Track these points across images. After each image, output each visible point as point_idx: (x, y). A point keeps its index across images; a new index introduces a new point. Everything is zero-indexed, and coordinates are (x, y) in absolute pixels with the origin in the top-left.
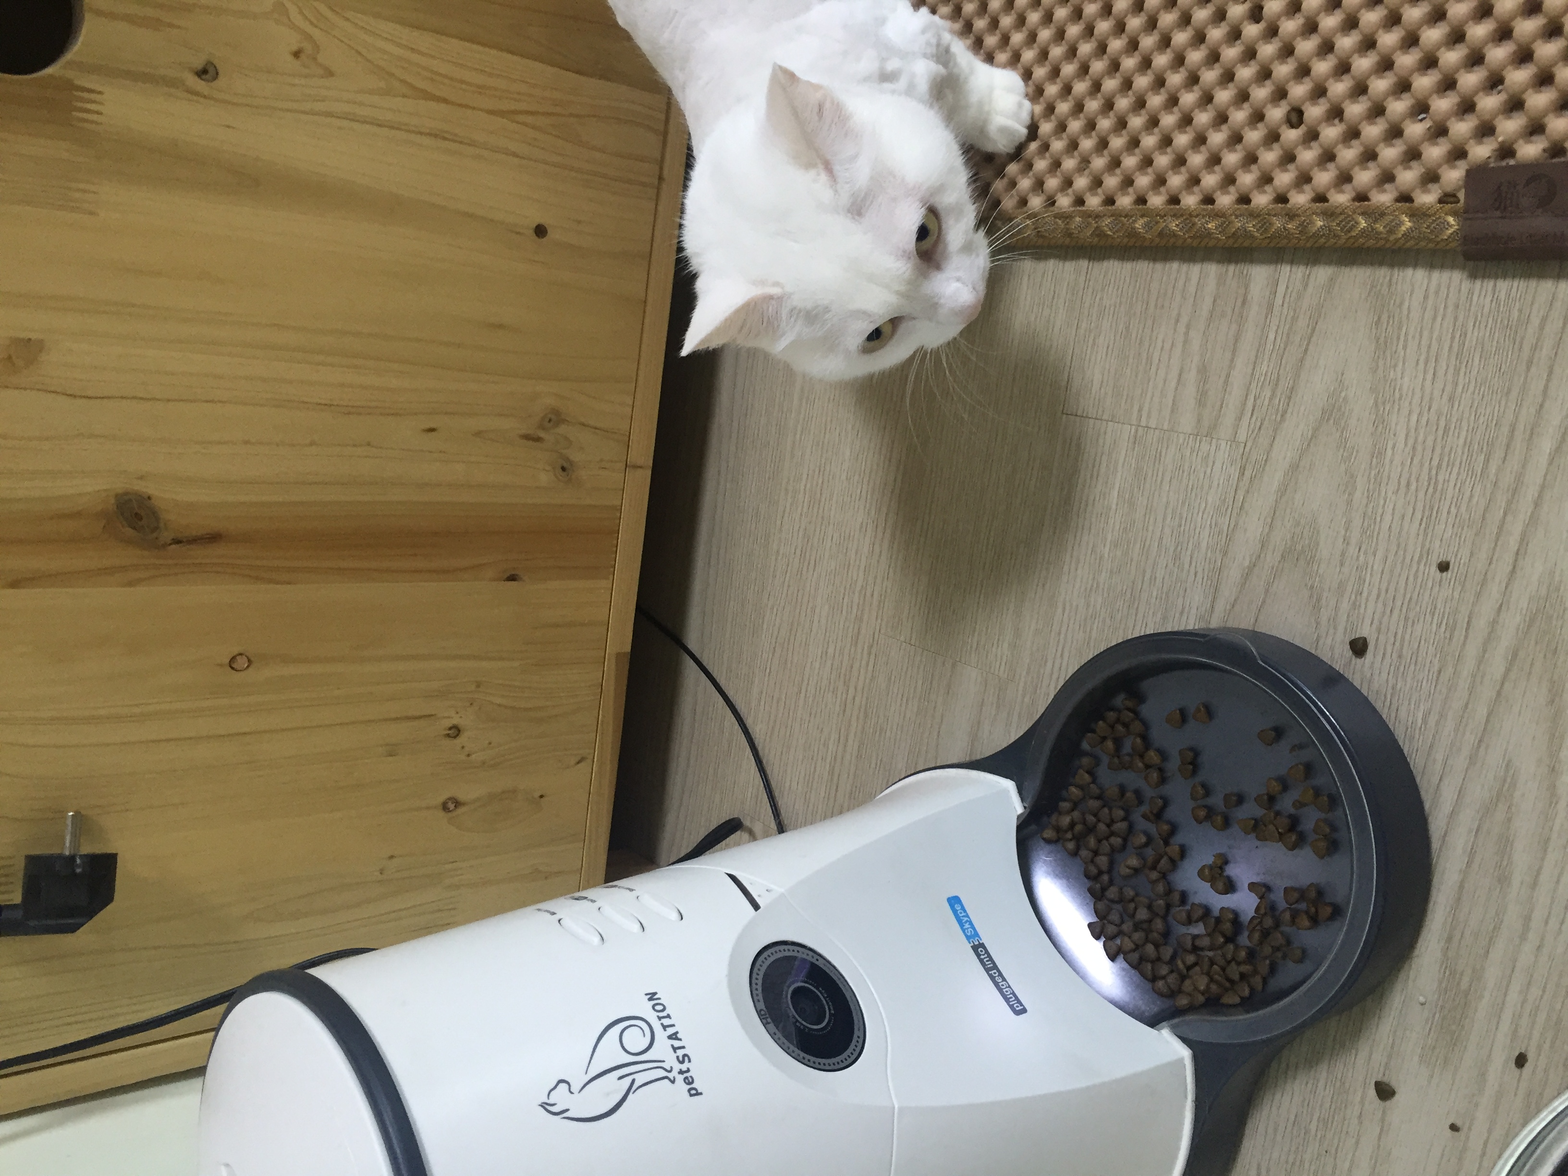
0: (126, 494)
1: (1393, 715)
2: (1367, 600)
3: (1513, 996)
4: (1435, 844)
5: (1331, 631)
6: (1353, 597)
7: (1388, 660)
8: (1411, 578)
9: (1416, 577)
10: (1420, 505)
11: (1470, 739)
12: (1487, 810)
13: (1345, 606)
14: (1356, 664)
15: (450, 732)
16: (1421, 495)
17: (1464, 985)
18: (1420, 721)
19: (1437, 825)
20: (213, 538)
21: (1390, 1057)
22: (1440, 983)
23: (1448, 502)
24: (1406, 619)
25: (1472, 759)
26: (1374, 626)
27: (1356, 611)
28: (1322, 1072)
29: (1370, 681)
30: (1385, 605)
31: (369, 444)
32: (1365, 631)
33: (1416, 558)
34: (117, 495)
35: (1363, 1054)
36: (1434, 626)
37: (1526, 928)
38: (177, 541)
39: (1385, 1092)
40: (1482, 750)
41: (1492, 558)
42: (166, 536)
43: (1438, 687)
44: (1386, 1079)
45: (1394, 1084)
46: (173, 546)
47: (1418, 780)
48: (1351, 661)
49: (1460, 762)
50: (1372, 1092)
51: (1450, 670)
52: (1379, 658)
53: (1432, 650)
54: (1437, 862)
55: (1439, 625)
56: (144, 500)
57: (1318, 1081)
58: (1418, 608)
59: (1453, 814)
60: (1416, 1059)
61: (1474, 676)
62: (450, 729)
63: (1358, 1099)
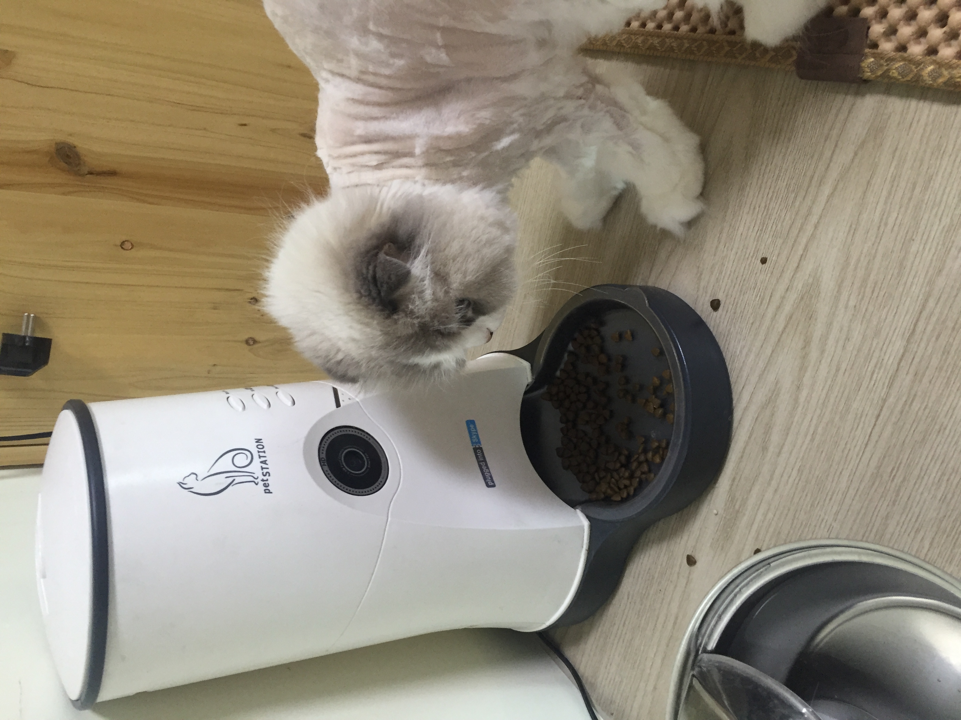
0: (63, 143)
1: (726, 347)
2: (724, 277)
3: (759, 517)
4: (735, 424)
5: (704, 295)
6: (718, 275)
7: (728, 314)
8: (747, 267)
9: (749, 265)
10: (758, 222)
11: (761, 365)
12: (764, 407)
13: (713, 279)
14: (713, 315)
15: (251, 301)
16: (760, 216)
17: (737, 507)
18: (738, 352)
19: (737, 414)
20: (113, 173)
21: (697, 542)
22: (726, 505)
23: (772, 221)
24: (741, 291)
25: (760, 377)
26: (725, 293)
27: (718, 284)
28: (665, 545)
29: (718, 326)
30: (732, 281)
31: (205, 129)
32: (720, 296)
33: (751, 254)
34: (56, 143)
35: (685, 538)
36: (754, 296)
37: (771, 478)
38: (91, 173)
39: (691, 561)
40: (766, 372)
41: (788, 258)
42: (85, 170)
43: (750, 333)
44: (693, 555)
45: (696, 558)
46: (88, 176)
47: (732, 387)
48: (711, 313)
49: (754, 379)
50: (685, 561)
51: (757, 323)
52: (725, 312)
53: (750, 311)
54: (735, 434)
55: (756, 296)
56: (72, 148)
57: (662, 552)
58: (747, 285)
59: (746, 409)
60: (709, 545)
61: (768, 328)
62: (252, 299)
63: (678, 564)
